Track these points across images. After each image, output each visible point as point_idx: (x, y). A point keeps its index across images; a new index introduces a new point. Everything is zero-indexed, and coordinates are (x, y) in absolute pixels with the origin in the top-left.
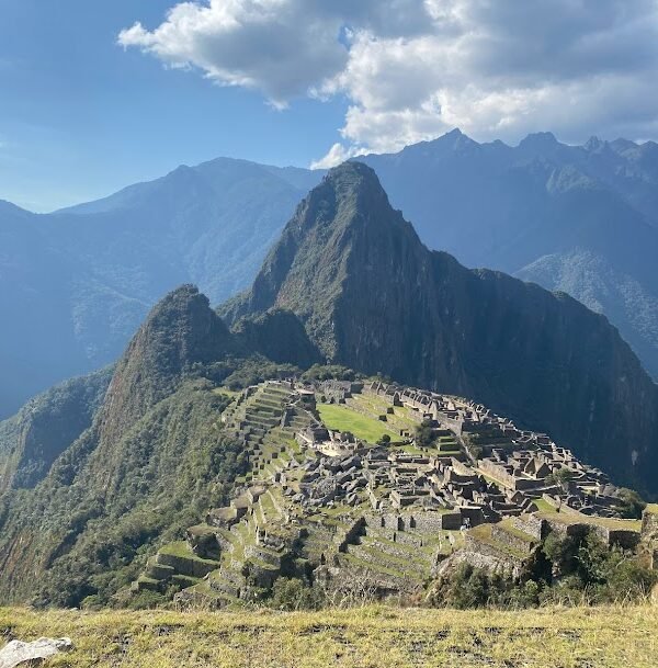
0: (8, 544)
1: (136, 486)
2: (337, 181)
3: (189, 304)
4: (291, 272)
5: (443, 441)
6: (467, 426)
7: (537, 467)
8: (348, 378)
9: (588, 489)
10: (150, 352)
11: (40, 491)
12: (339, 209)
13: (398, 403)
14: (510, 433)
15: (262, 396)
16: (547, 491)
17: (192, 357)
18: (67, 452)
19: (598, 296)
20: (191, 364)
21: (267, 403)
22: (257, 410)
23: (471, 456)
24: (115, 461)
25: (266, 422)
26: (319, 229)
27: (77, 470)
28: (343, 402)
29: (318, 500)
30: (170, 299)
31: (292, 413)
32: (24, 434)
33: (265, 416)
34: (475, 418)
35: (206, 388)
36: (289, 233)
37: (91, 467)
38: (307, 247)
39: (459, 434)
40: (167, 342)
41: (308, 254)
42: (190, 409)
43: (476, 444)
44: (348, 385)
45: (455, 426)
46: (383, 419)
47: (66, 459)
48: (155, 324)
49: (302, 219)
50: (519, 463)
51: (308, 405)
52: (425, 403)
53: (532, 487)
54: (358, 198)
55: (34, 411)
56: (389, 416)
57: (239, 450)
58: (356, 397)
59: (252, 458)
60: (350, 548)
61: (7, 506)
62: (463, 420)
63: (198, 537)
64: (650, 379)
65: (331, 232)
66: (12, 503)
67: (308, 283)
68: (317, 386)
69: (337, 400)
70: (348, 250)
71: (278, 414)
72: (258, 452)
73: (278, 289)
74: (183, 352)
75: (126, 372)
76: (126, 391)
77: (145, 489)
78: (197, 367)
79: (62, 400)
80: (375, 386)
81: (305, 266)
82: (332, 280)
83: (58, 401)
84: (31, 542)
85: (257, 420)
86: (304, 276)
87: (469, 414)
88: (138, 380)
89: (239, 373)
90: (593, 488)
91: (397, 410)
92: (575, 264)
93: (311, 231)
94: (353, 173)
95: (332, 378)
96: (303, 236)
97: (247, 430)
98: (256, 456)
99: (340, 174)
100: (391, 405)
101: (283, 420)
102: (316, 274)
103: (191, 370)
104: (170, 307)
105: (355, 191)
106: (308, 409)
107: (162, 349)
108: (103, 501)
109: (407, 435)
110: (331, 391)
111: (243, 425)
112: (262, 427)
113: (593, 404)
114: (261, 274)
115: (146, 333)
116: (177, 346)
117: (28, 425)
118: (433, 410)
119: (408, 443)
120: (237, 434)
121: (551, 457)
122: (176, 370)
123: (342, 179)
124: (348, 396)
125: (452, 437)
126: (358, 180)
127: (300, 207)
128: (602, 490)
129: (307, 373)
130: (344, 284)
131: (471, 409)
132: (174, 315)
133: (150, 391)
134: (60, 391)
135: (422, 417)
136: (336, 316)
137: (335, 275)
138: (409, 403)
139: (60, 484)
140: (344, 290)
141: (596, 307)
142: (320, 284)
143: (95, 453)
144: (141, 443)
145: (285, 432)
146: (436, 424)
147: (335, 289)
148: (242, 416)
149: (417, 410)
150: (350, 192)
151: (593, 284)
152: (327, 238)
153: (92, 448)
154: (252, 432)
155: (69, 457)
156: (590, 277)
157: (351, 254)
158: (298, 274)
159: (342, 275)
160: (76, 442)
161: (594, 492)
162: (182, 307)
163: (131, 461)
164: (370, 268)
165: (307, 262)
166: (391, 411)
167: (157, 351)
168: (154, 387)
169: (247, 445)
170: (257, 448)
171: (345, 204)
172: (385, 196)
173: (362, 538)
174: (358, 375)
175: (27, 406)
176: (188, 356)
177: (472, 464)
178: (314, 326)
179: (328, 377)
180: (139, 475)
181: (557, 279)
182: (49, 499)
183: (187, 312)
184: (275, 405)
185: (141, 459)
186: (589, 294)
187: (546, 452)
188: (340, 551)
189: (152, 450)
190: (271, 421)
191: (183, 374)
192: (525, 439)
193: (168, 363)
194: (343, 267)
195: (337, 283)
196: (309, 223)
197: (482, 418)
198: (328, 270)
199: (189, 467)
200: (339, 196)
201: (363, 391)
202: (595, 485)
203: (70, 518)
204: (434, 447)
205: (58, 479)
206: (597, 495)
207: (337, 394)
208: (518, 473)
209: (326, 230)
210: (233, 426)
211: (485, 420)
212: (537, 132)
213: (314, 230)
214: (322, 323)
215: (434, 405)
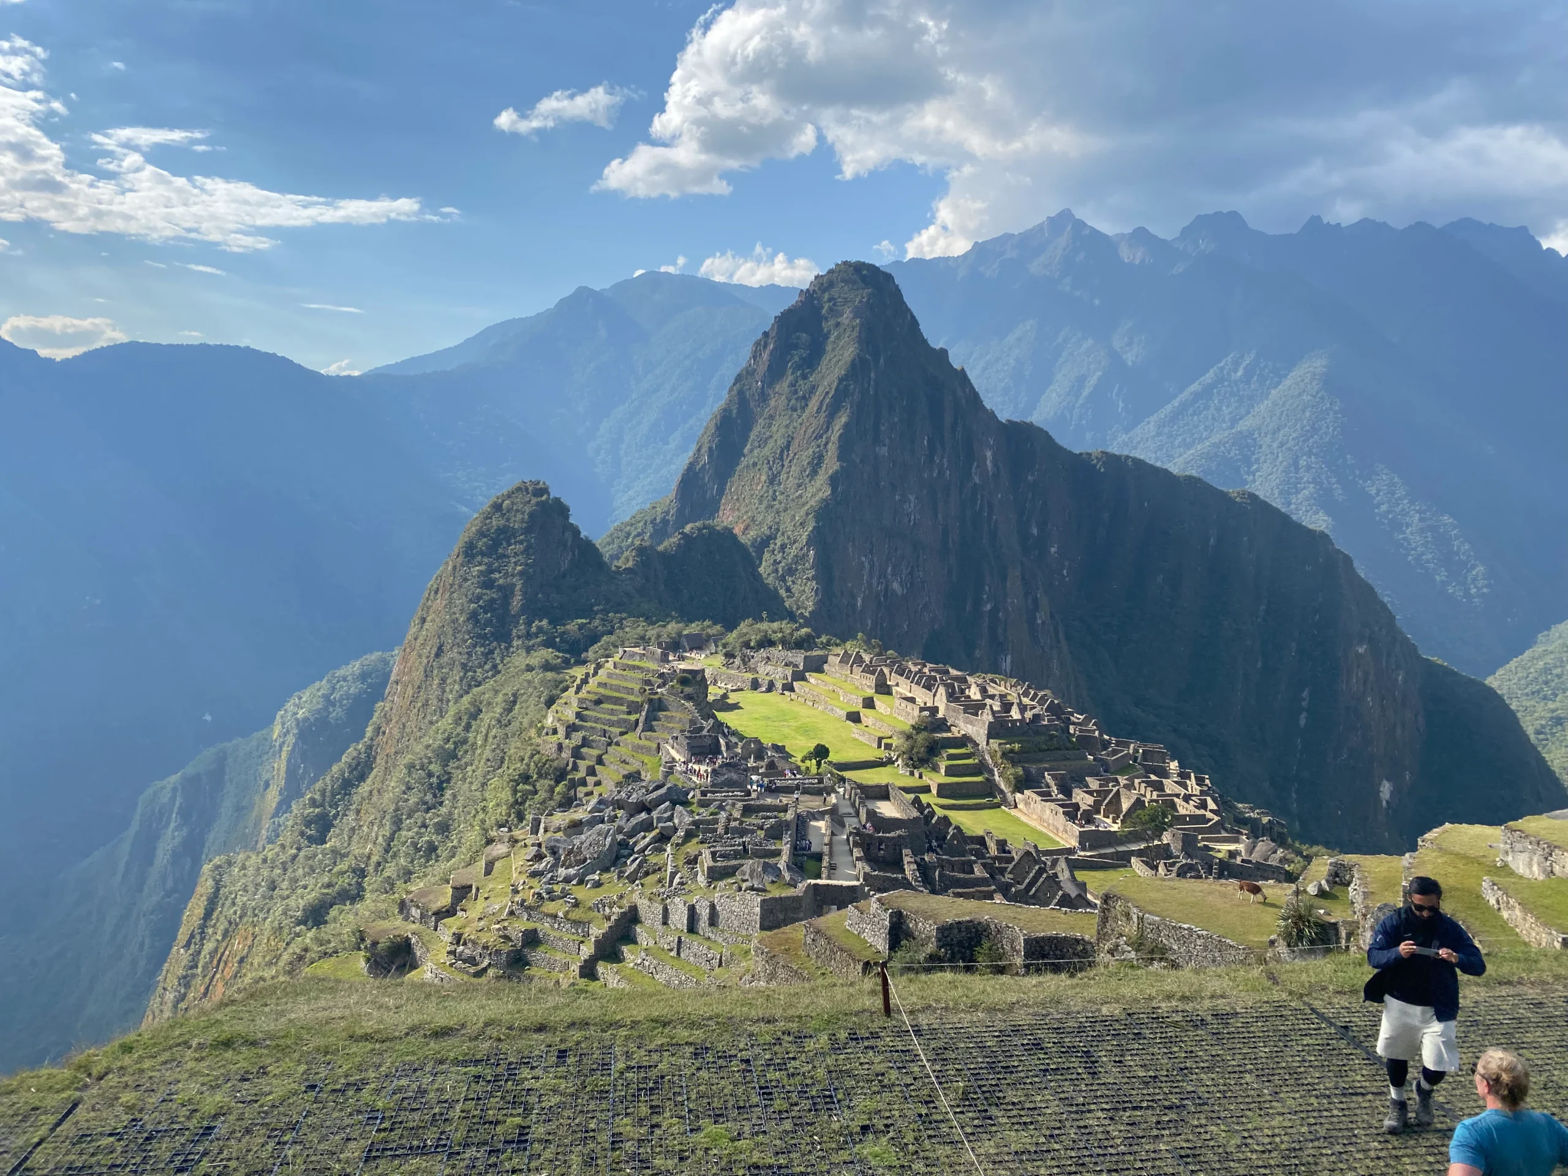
0: (216, 950)
1: (415, 845)
2: (826, 296)
3: (531, 515)
4: (744, 462)
5: (951, 757)
6: (999, 729)
7: (1125, 805)
8: (799, 644)
9: (1223, 849)
10: (460, 601)
11: (270, 855)
12: (829, 348)
13: (883, 688)
14: (1086, 742)
15: (610, 676)
16: (1140, 853)
17: (532, 610)
18: (319, 785)
19: (1324, 501)
20: (529, 624)
21: (618, 689)
22: (598, 702)
23: (1003, 786)
24: (387, 801)
25: (612, 724)
26: (792, 385)
27: (336, 816)
28: (788, 687)
29: (572, 871)
30: (497, 507)
31: (657, 706)
32: (284, 755)
33: (612, 712)
34: (1015, 714)
35: (547, 667)
36: (741, 393)
37: (358, 812)
38: (772, 417)
39: (983, 744)
40: (488, 584)
41: (774, 429)
42: (514, 702)
43: (1014, 764)
44: (798, 658)
45: (976, 728)
46: (855, 718)
47: (317, 797)
48: (469, 552)
49: (762, 368)
50: (1090, 800)
51: (688, 690)
52: (928, 687)
53: (1110, 845)
54: (861, 325)
55: (301, 714)
56: (865, 713)
57: (561, 775)
58: (813, 678)
59: (581, 791)
60: (601, 968)
61: (217, 882)
62: (991, 718)
63: (375, 944)
64: (1414, 648)
65: (813, 389)
66: (225, 878)
67: (772, 480)
68: (745, 661)
69: (779, 685)
70: (842, 419)
71: (634, 708)
72: (591, 780)
73: (721, 492)
74: (517, 602)
75: (420, 640)
76: (418, 675)
77: (432, 849)
78: (540, 629)
79: (347, 696)
80: (846, 656)
81: (766, 451)
82: (814, 472)
83: (341, 699)
84: (251, 947)
85: (597, 720)
86: (766, 468)
87: (1007, 707)
88: (437, 655)
89: (613, 638)
90: (1232, 847)
91: (880, 701)
92: (1281, 445)
93: (777, 388)
94: (854, 283)
95: (771, 643)
96: (764, 398)
97: (577, 738)
98: (589, 788)
99: (831, 284)
100: (870, 692)
101: (642, 719)
102: (786, 463)
103: (529, 636)
104: (496, 522)
105: (857, 313)
106: (689, 698)
107: (479, 598)
108: (362, 873)
109: (888, 747)
110: (769, 668)
111: (571, 729)
112: (604, 733)
113: (1305, 694)
114: (691, 467)
115: (454, 568)
116: (507, 592)
117: (291, 739)
118: (941, 700)
119: (890, 762)
120: (560, 747)
121: (1159, 787)
122: (503, 636)
123: (835, 292)
124: (799, 676)
125: (969, 749)
126: (860, 296)
127: (760, 346)
128: (1251, 850)
129: (732, 637)
130: (834, 481)
131: (1013, 697)
132: (504, 535)
133: (457, 674)
134: (345, 680)
135: (916, 712)
136: (817, 539)
137: (819, 465)
138: (902, 687)
139: (304, 842)
140: (834, 490)
141: (1318, 521)
142: (792, 482)
143: (364, 788)
144: (432, 767)
145: (643, 742)
146: (943, 725)
147: (818, 490)
148: (570, 715)
149: (912, 700)
150: (846, 317)
151: (1314, 481)
152: (806, 399)
153: (362, 778)
154: (586, 743)
155: (323, 792)
156: (1309, 468)
157: (846, 426)
158: (755, 464)
159: (831, 465)
160: (335, 768)
161: (1232, 854)
162: (517, 522)
163: (413, 800)
164: (884, 451)
165: (771, 444)
166: (869, 703)
167: (471, 601)
168: (464, 666)
169: (575, 768)
170: (591, 771)
171: (838, 338)
172: (914, 323)
173: (625, 949)
174: (824, 639)
175: (290, 706)
176: (524, 610)
177: (1004, 801)
178: (779, 557)
179: (766, 642)
180: (424, 826)
181: (1248, 473)
182: (285, 870)
183: (527, 531)
184: (630, 691)
185: (429, 797)
186: (1307, 499)
187: (1153, 777)
188: (582, 975)
189: (448, 781)
190: (619, 723)
191: (515, 643)
192: (1115, 752)
193: (489, 622)
194: (832, 450)
195: (822, 477)
196: (775, 372)
197: (1029, 715)
198: (806, 456)
199: (484, 809)
200: (826, 326)
201: (826, 667)
202: (1236, 841)
203: (302, 903)
204: (935, 769)
205: (302, 834)
206: (1238, 860)
207: (779, 674)
208: (1088, 818)
209: (803, 387)
210: (555, 732)
211: (1036, 717)
212: (1211, 212)
213: (783, 386)
214: (793, 551)
215: (942, 690)
